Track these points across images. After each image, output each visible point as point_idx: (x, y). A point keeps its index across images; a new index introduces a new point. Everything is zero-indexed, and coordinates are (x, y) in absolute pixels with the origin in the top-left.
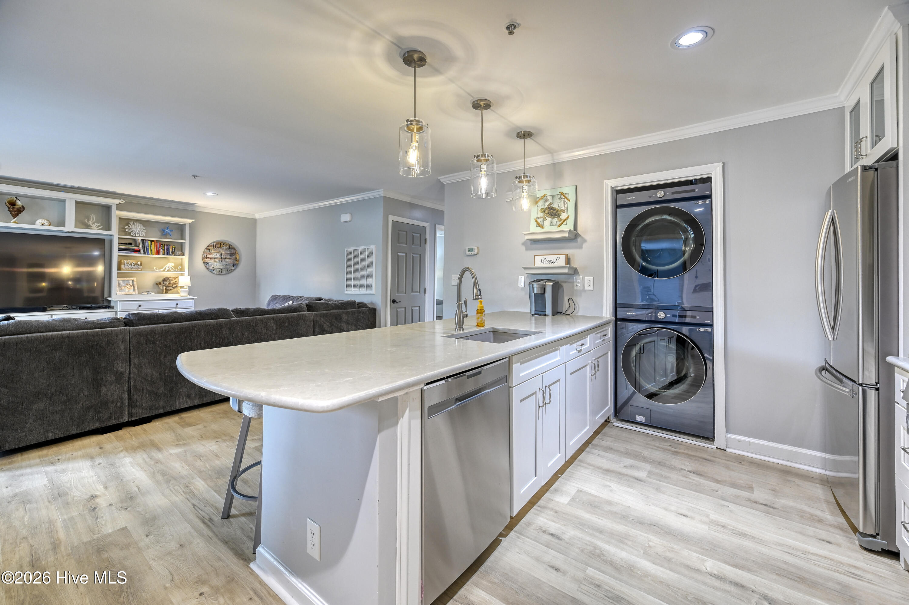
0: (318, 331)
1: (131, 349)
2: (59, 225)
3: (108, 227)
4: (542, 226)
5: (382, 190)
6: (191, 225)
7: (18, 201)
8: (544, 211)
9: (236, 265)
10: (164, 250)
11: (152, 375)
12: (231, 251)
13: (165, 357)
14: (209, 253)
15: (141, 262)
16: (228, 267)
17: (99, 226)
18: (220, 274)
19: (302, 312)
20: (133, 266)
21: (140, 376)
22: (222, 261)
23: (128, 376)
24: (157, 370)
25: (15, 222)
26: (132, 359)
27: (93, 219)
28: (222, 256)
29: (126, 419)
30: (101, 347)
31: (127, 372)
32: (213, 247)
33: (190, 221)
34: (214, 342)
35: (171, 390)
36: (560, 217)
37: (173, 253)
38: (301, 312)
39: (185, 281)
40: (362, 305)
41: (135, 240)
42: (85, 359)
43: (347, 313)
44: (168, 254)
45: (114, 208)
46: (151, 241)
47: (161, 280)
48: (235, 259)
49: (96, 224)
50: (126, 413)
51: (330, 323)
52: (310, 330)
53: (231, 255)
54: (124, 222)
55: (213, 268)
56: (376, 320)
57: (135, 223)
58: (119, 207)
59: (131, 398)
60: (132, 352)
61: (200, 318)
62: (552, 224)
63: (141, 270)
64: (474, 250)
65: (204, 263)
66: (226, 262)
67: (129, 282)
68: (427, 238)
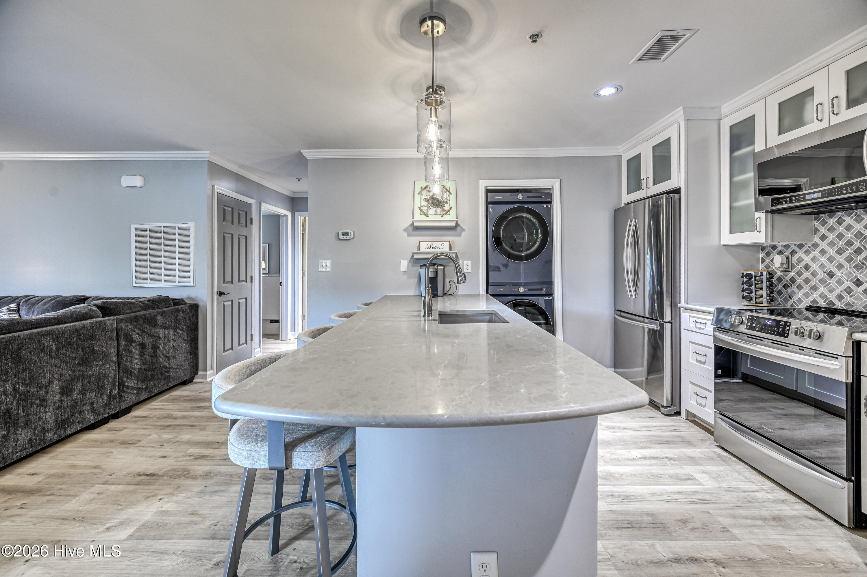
0: (124, 343)
4: (427, 215)
5: (208, 152)
8: (427, 200)
19: (96, 317)
36: (444, 207)
38: (94, 318)
40: (177, 302)
43: (163, 313)
51: (141, 329)
52: (111, 344)
56: (198, 319)
62: (436, 213)
64: (350, 234)
68: (253, 217)
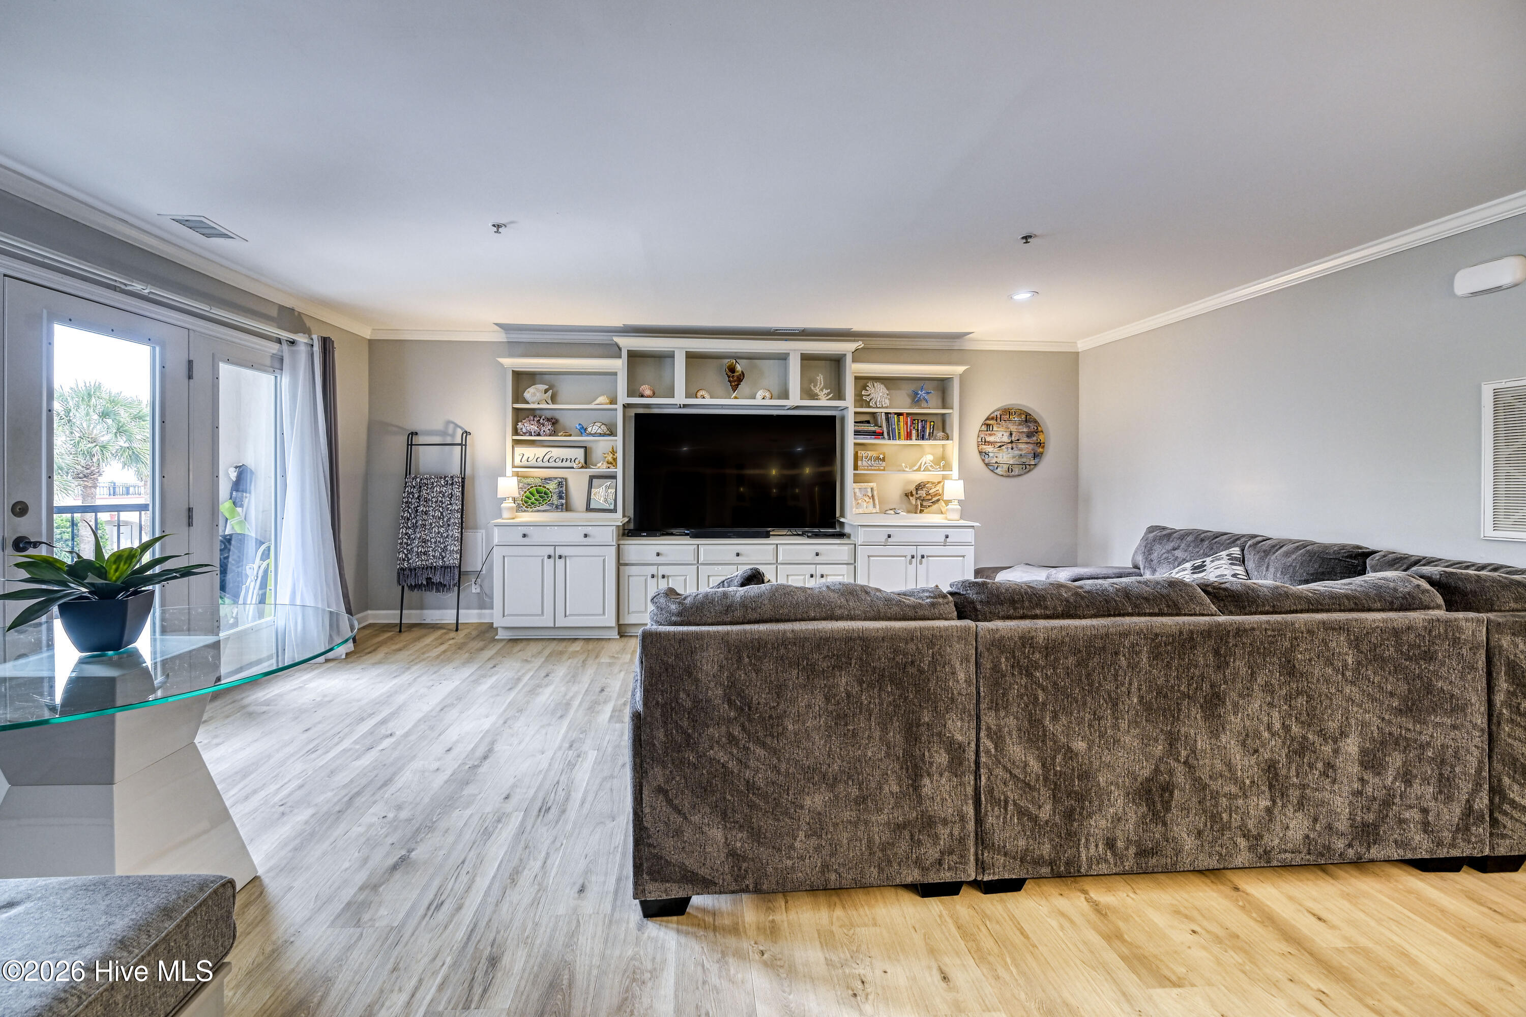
0: (1504, 685)
1: (981, 684)
2: (779, 398)
3: (839, 394)
6: (961, 376)
7: (737, 365)
9: (1038, 455)
10: (918, 430)
11: (1026, 765)
12: (1029, 427)
13: (1055, 718)
14: (989, 432)
15: (884, 454)
16: (1024, 460)
17: (828, 394)
18: (1008, 476)
20: (873, 463)
21: (1000, 763)
22: (1012, 449)
23: (973, 757)
24: (1037, 752)
25: (736, 398)
26: (982, 712)
27: (821, 384)
28: (1013, 438)
29: (971, 874)
30: (921, 671)
31: (973, 745)
32: (996, 420)
33: (960, 369)
34: (1173, 687)
35: (1069, 815)
37: (932, 436)
39: (954, 489)
41: (874, 414)
42: (891, 699)
44: (923, 438)
45: (849, 358)
46: (899, 414)
47: (912, 488)
48: (1037, 443)
49: (825, 391)
50: (972, 858)
52: (1473, 681)
53: (1029, 435)
54: (862, 382)
55: (996, 462)
57: (875, 384)
58: (858, 356)
59: (981, 820)
60: (982, 694)
61: (1130, 610)
63: (884, 470)
65: (980, 452)
66: (1020, 450)
67: (867, 492)
